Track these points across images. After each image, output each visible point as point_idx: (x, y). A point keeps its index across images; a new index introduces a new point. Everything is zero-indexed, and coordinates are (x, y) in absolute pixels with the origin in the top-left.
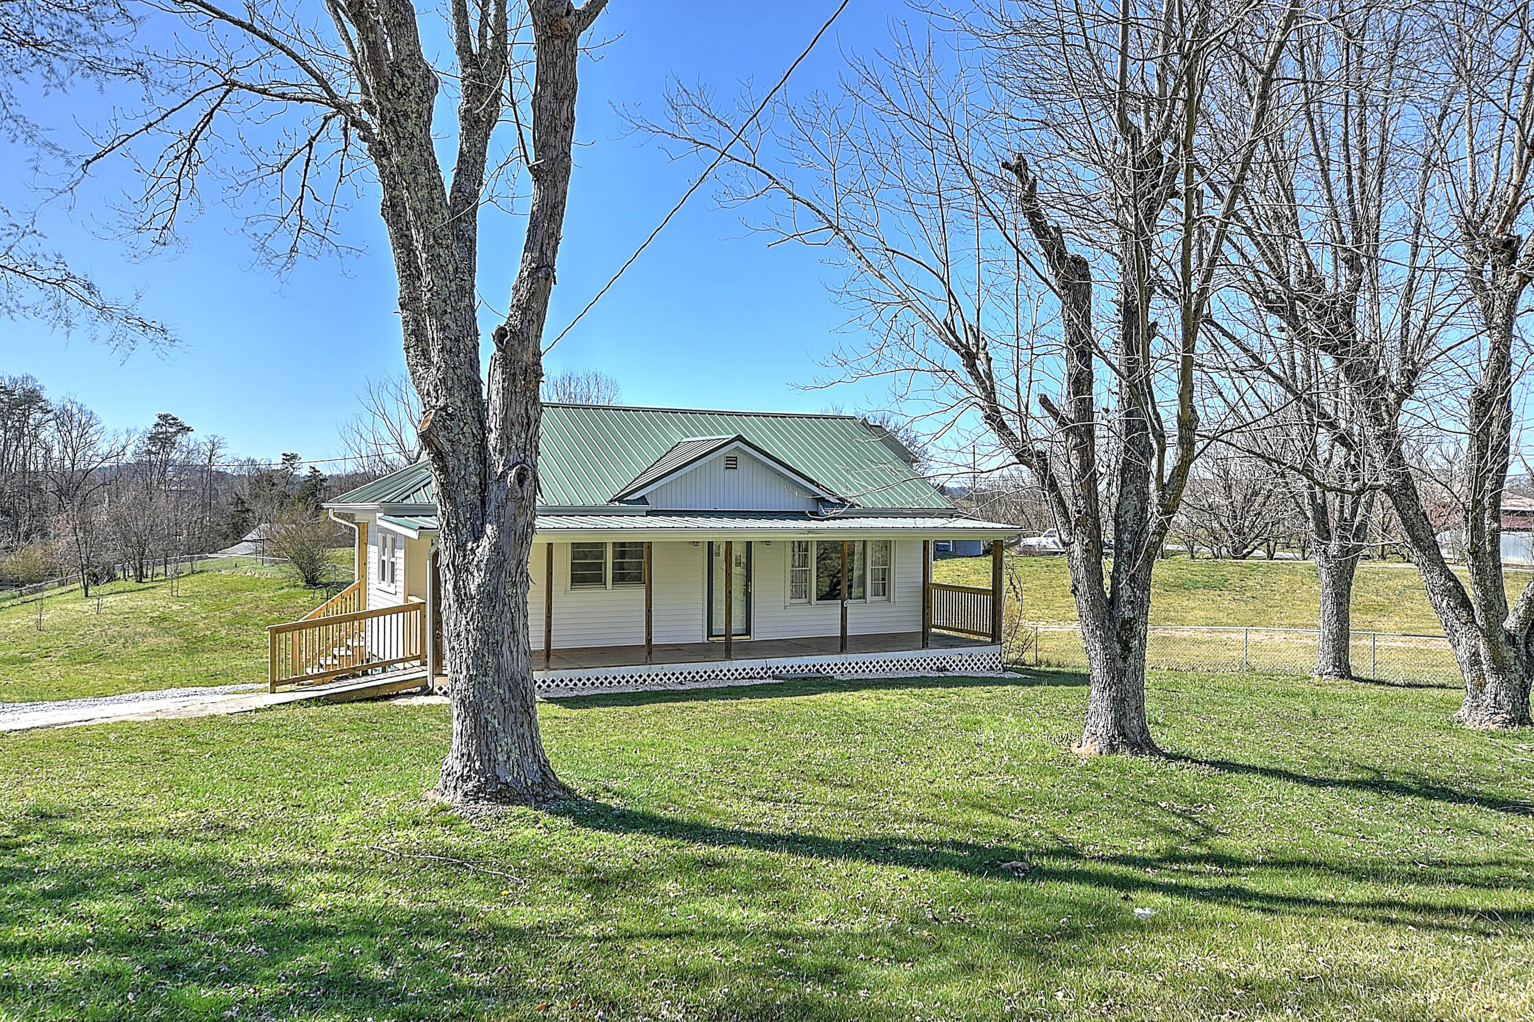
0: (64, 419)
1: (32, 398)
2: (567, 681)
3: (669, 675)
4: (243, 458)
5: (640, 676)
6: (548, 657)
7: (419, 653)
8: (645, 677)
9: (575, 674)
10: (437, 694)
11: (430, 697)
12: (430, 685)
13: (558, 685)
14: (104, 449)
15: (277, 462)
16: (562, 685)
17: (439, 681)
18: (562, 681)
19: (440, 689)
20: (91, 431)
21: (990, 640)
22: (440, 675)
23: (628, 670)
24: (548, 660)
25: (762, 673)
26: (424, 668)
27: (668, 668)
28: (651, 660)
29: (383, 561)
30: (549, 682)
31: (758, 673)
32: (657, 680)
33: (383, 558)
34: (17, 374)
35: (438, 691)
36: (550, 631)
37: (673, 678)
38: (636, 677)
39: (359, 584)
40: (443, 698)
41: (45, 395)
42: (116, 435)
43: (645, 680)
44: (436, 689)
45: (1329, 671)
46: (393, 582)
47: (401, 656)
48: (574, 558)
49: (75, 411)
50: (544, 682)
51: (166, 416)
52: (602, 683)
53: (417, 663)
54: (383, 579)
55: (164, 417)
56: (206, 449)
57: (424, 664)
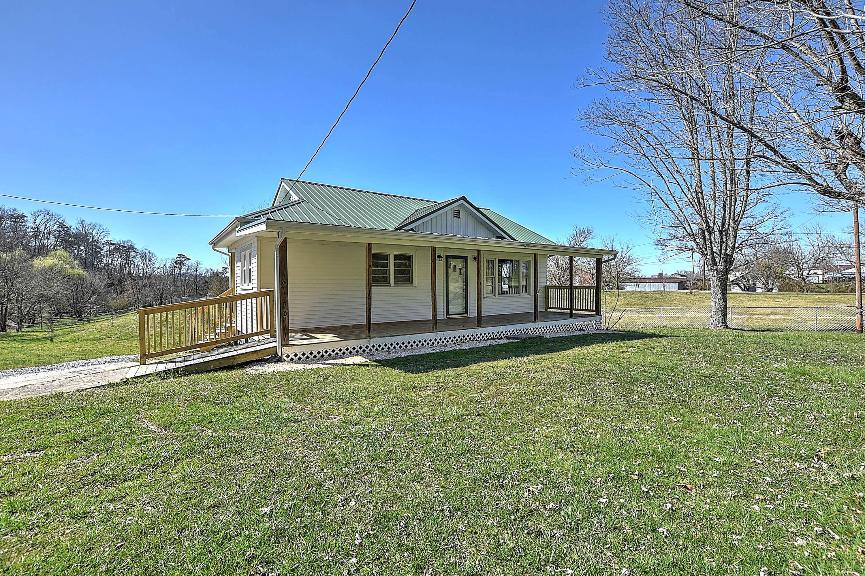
0: (143, 255)
1: (131, 248)
2: (383, 346)
3: (448, 339)
4: (208, 269)
5: (431, 340)
6: (369, 328)
7: (269, 328)
8: (433, 341)
9: (389, 340)
10: (285, 361)
11: (279, 364)
12: (279, 354)
13: (377, 349)
14: (157, 265)
15: (220, 270)
16: (380, 349)
17: (287, 350)
18: (380, 346)
19: (288, 356)
20: (153, 259)
21: (595, 313)
22: (288, 345)
23: (423, 336)
24: (369, 331)
25: (498, 336)
26: (273, 339)
27: (447, 334)
28: (436, 329)
29: (245, 270)
30: (370, 347)
31: (496, 335)
32: (440, 342)
33: (245, 268)
34: (126, 239)
35: (286, 358)
36: (370, 309)
37: (450, 341)
38: (428, 341)
39: (232, 290)
40: (291, 364)
41: (135, 247)
42: (162, 260)
43: (433, 343)
44: (284, 357)
45: (720, 325)
46: (250, 282)
47: (255, 331)
48: (369, 267)
49: (147, 252)
50: (367, 347)
51: (181, 255)
52: (406, 346)
53: (268, 336)
54: (245, 283)
55: (180, 255)
56: (195, 265)
57: (273, 336)
